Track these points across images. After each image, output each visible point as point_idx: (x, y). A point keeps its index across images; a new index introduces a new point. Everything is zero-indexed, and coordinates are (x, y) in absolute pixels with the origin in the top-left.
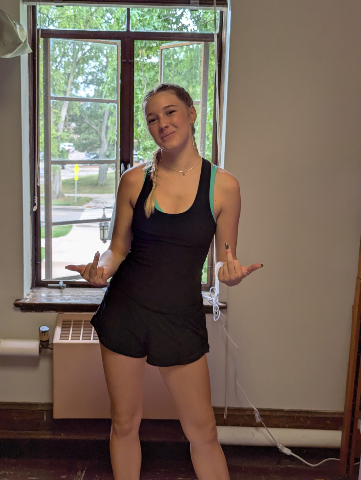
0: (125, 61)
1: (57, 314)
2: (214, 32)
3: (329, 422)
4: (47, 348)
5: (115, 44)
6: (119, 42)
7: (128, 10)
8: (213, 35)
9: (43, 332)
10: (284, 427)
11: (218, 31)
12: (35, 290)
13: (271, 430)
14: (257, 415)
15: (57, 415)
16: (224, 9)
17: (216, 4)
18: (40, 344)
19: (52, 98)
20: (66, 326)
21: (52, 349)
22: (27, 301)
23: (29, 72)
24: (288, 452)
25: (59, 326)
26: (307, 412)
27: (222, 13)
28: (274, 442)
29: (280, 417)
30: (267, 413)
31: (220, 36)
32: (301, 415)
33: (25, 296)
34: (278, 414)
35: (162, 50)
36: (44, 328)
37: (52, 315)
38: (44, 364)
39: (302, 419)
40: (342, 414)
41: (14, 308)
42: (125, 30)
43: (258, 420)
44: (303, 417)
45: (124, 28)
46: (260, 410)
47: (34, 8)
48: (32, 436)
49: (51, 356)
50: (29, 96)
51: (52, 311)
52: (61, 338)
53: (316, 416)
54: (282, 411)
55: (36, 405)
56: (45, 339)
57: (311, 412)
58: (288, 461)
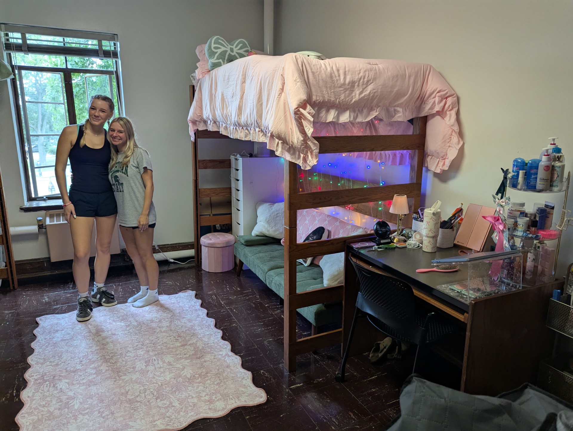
0: (67, 83)
1: (46, 211)
2: (113, 70)
3: (190, 246)
4: (42, 228)
5: (60, 74)
6: (62, 73)
7: (66, 58)
8: (113, 71)
9: (40, 220)
10: (170, 251)
11: (115, 70)
12: (30, 202)
13: (163, 253)
14: (156, 246)
15: (53, 260)
16: (117, 60)
17: (113, 57)
18: (38, 227)
19: (27, 102)
20: (51, 216)
21: (46, 229)
22: (28, 206)
23: (12, 87)
24: (173, 261)
25: (48, 217)
26: (179, 243)
27: (116, 61)
28: (165, 258)
29: (168, 247)
30: (161, 247)
31: (117, 72)
32: (177, 245)
33: (25, 205)
34: (166, 246)
35: (86, 78)
36: (39, 218)
37: (43, 212)
38: (42, 238)
39: (178, 247)
40: (194, 242)
41: (20, 211)
42: (65, 68)
43: (157, 248)
44: (178, 246)
45: (64, 67)
46: (158, 246)
47: (10, 54)
48: (39, 275)
49: (46, 233)
50: (14, 101)
51: (42, 211)
52: (50, 222)
53: (184, 244)
54: (168, 245)
55: (39, 259)
56: (41, 224)
57: (181, 243)
58: (172, 264)
